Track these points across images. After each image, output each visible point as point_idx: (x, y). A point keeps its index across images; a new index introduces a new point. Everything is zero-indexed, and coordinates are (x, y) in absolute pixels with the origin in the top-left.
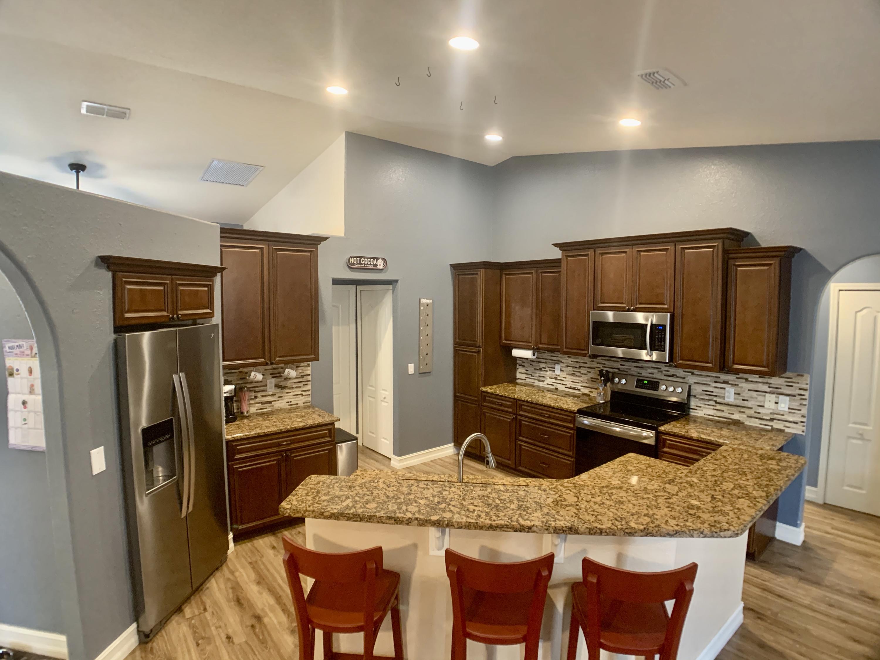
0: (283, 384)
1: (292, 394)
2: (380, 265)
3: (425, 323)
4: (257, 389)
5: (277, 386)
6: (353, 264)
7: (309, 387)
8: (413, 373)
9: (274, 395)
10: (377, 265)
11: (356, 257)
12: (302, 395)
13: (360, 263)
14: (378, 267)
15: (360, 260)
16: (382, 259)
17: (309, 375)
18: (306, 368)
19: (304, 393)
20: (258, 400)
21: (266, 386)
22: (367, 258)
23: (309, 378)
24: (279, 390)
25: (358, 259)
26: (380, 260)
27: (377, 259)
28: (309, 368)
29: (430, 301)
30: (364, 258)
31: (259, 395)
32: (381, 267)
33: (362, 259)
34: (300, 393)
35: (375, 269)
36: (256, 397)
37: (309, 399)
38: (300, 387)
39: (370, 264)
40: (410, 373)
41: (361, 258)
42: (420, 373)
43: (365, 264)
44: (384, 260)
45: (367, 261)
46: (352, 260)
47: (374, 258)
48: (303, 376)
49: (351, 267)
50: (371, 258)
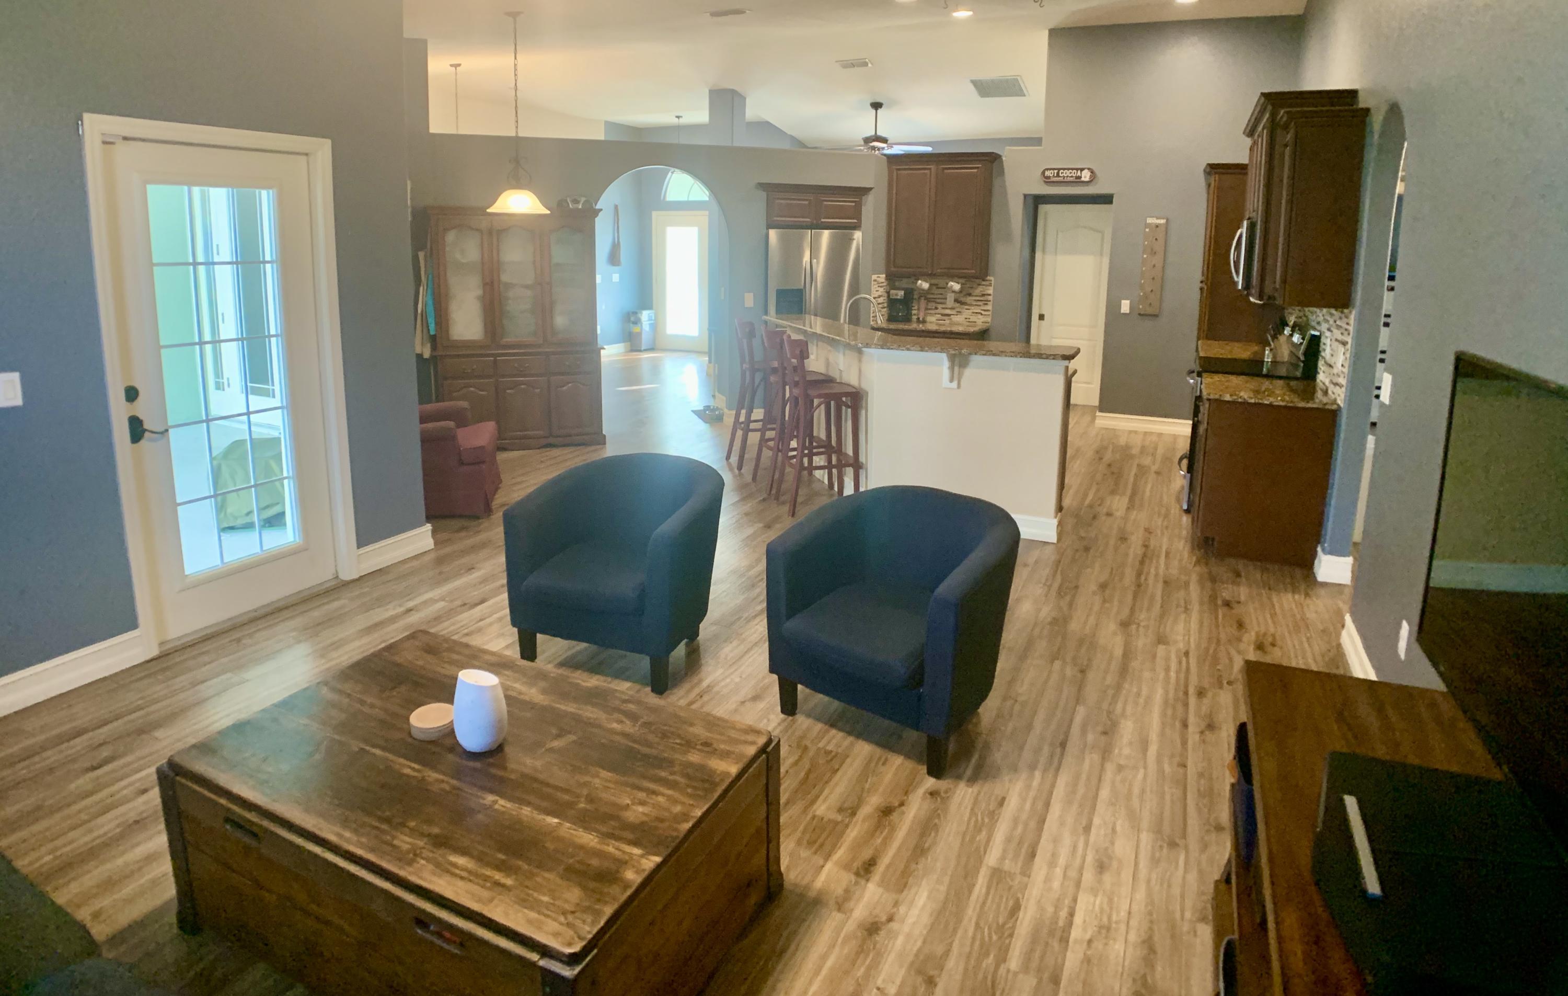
0: (963, 299)
1: (971, 311)
2: (1085, 177)
3: (1152, 250)
4: (938, 301)
5: (956, 301)
6: (1049, 177)
7: (989, 307)
8: (1128, 312)
9: (952, 309)
10: (1080, 177)
11: (1054, 169)
12: (982, 314)
13: (1058, 175)
14: (1083, 179)
15: (1058, 173)
16: (1089, 169)
17: (990, 295)
18: (988, 287)
19: (983, 312)
20: (937, 311)
21: (946, 299)
22: (1068, 169)
23: (990, 298)
24: (958, 305)
25: (1056, 171)
26: (1086, 171)
27: (1082, 170)
28: (991, 288)
29: (1163, 221)
30: (1064, 169)
31: (940, 306)
32: (1087, 179)
33: (1061, 171)
34: (979, 311)
35: (1078, 181)
36: (936, 308)
37: (989, 319)
38: (980, 306)
39: (1072, 177)
40: (1122, 311)
41: (1059, 169)
42: (1140, 314)
43: (1064, 177)
44: (1092, 172)
45: (1067, 173)
46: (1048, 173)
47: (1077, 169)
48: (983, 295)
49: (1047, 181)
50: (1072, 169)
